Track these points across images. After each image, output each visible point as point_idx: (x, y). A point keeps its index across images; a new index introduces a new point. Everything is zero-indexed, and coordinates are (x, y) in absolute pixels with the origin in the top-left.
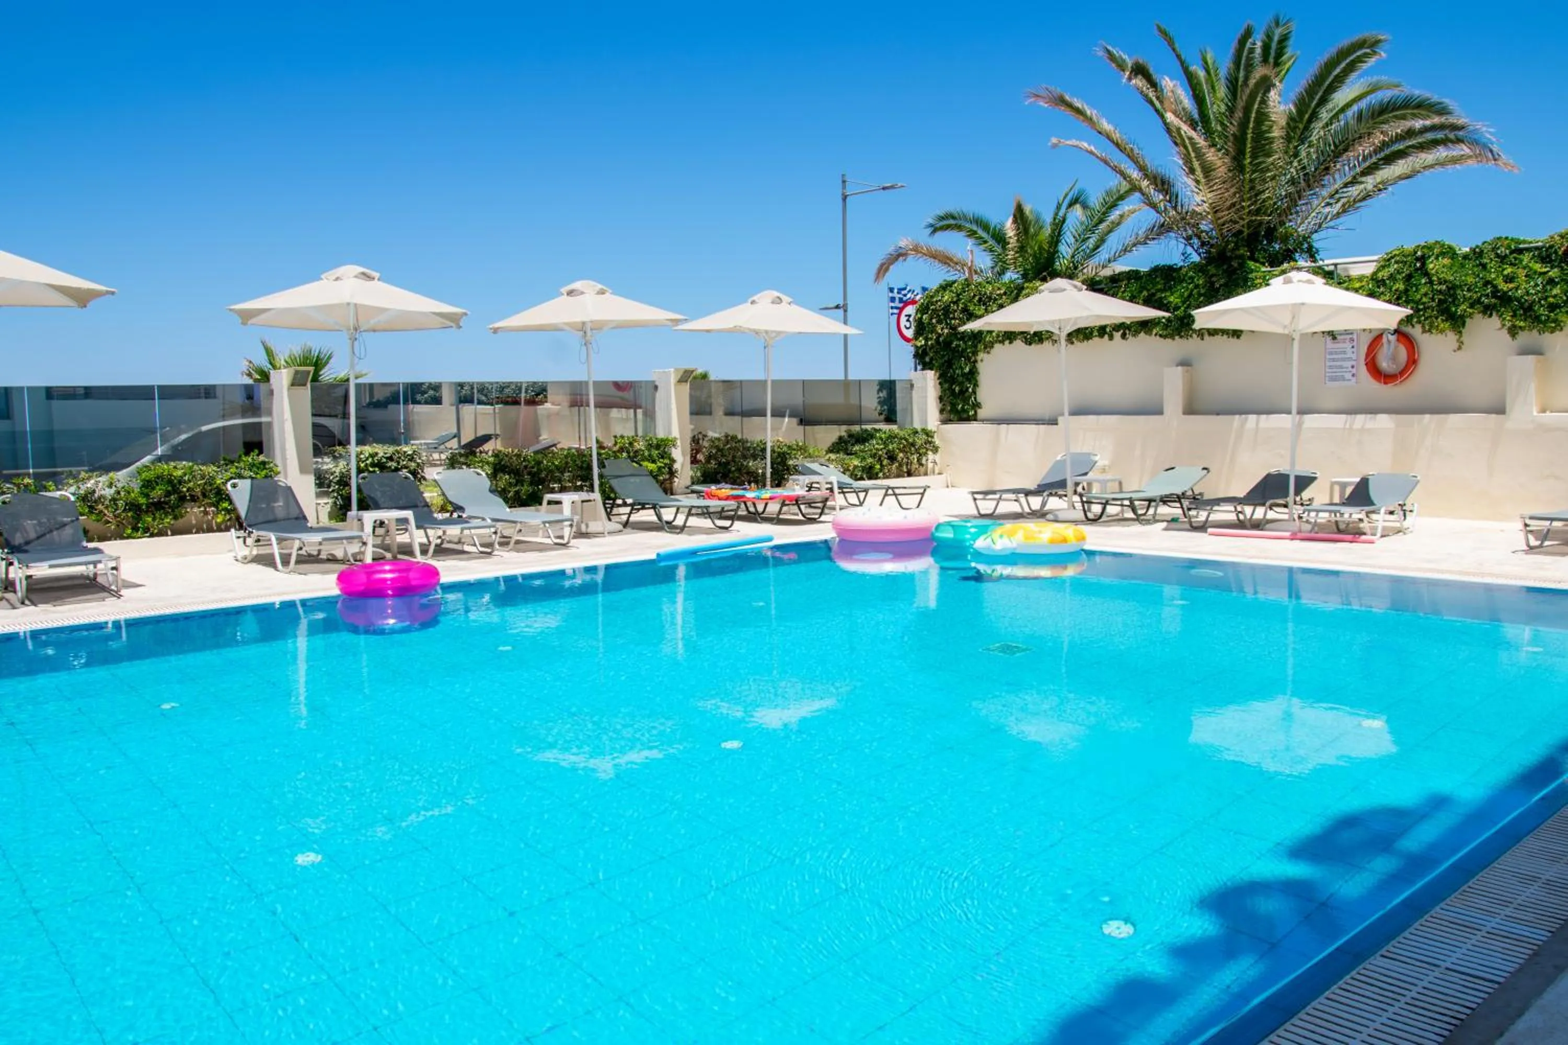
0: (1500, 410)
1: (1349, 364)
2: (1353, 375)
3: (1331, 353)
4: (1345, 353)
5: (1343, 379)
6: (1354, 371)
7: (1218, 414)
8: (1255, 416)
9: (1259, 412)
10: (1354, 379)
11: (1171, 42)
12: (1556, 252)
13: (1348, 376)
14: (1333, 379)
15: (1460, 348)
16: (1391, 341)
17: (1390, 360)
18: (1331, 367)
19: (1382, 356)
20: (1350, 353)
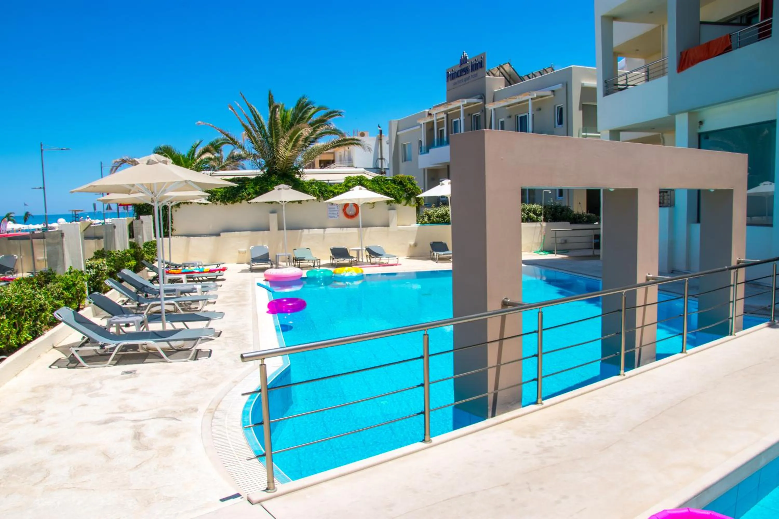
0: (388, 226)
1: (336, 212)
2: (338, 216)
3: (330, 209)
4: (334, 209)
5: (334, 217)
6: (338, 214)
7: (291, 230)
8: (307, 230)
9: (309, 228)
10: (338, 217)
11: (245, 99)
12: (397, 181)
13: (336, 216)
14: (331, 217)
15: (373, 208)
16: (351, 206)
17: (351, 211)
18: (330, 213)
19: (347, 210)
20: (336, 209)
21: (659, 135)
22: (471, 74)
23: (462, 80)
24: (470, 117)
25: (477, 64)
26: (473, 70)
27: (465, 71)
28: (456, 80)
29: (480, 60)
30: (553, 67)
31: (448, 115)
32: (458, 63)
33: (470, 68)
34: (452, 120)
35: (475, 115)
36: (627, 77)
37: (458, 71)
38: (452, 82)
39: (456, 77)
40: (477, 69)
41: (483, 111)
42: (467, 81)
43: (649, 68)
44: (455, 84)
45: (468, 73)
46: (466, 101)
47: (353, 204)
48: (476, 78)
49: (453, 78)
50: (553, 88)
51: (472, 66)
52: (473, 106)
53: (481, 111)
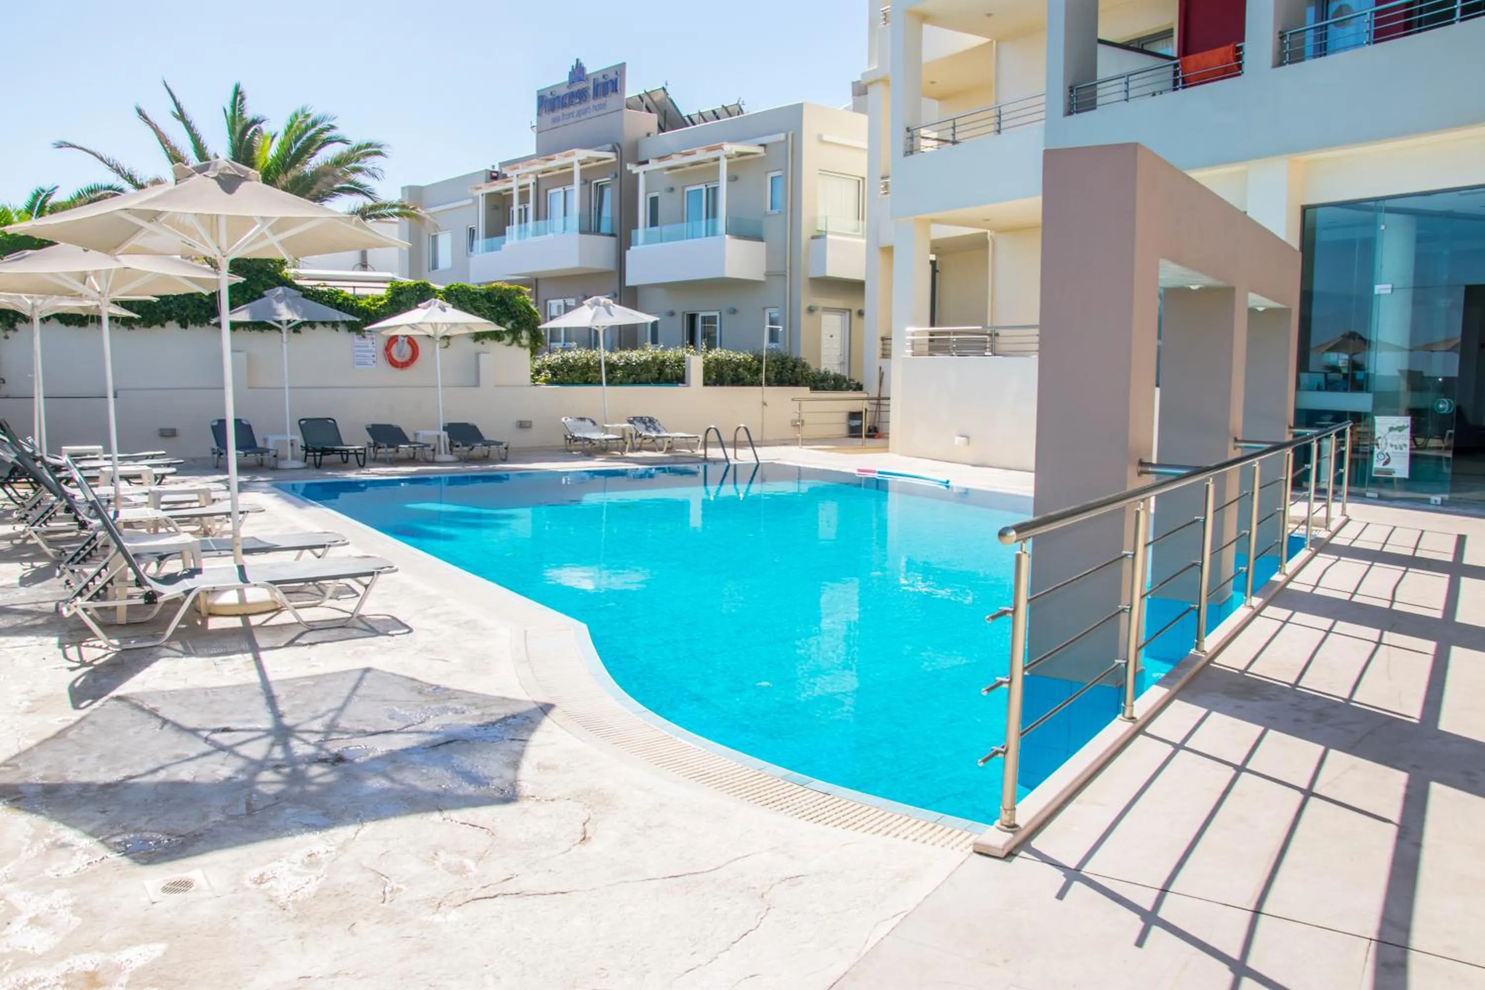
0: (476, 385)
1: (370, 354)
2: (374, 362)
3: (357, 346)
4: (366, 346)
5: (366, 364)
6: (375, 359)
10: (374, 365)
12: (494, 297)
13: (370, 362)
14: (359, 364)
15: (447, 347)
16: (403, 341)
17: (402, 352)
18: (357, 356)
19: (394, 350)
20: (371, 347)
21: (986, 233)
22: (592, 103)
23: (572, 113)
24: (587, 186)
25: (607, 83)
26: (596, 95)
27: (581, 96)
28: (559, 113)
29: (612, 76)
30: (741, 103)
31: (537, 179)
32: (566, 78)
33: (591, 92)
34: (546, 191)
35: (597, 184)
36: (954, 123)
37: (565, 95)
38: (549, 117)
39: (559, 108)
40: (605, 94)
41: (616, 176)
42: (583, 117)
43: (1002, 109)
44: (555, 120)
45: (585, 101)
46: (582, 154)
47: (406, 339)
48: (601, 112)
49: (553, 109)
50: (765, 140)
51: (596, 87)
52: (594, 164)
53: (613, 176)
